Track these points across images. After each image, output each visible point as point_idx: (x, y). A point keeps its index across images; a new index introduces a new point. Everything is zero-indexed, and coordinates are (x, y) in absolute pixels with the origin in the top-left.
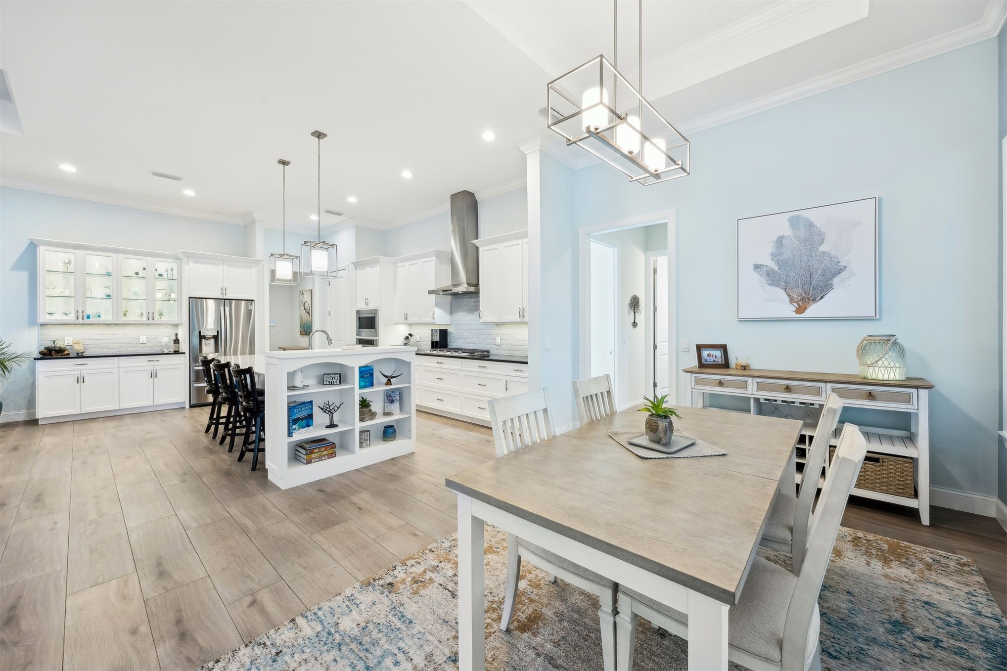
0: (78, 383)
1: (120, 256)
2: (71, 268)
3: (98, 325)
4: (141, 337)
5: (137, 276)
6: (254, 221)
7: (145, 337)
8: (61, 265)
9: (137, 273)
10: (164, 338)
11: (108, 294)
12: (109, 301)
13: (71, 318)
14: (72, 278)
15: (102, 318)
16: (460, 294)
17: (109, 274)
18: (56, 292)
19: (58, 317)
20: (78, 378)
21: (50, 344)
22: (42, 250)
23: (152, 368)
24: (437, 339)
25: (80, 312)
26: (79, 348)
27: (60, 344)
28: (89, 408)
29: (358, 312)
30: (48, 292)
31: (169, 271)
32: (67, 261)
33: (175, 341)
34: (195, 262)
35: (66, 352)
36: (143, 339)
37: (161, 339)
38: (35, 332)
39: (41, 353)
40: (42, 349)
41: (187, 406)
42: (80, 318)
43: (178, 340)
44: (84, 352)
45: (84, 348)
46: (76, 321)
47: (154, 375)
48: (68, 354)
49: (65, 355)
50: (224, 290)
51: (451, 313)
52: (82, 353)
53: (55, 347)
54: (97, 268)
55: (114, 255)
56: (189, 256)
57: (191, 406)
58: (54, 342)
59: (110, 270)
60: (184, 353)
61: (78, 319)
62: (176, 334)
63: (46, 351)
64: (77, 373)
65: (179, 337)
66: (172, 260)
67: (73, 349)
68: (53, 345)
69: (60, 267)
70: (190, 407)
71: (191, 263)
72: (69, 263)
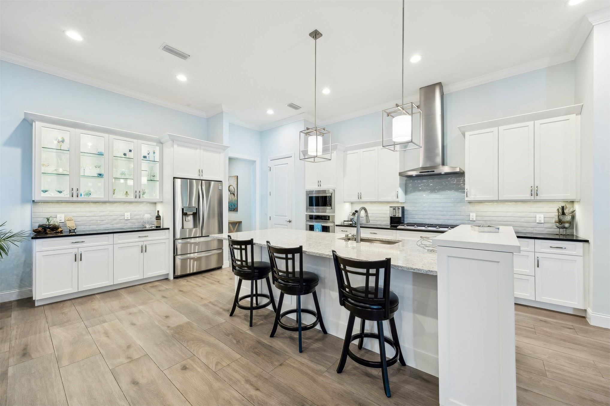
0: (76, 261)
1: (112, 137)
2: (65, 146)
3: (88, 202)
4: (126, 214)
5: (125, 157)
6: (222, 113)
7: (129, 214)
8: (56, 142)
9: (125, 154)
10: (146, 214)
11: (100, 173)
12: (102, 180)
13: (66, 195)
14: (66, 157)
15: (93, 196)
16: (442, 175)
17: (101, 154)
18: (51, 169)
19: (52, 195)
20: (76, 255)
21: (44, 222)
22: (37, 125)
23: (141, 243)
24: (398, 215)
25: (75, 190)
26: (71, 225)
27: (54, 222)
28: (87, 286)
29: (308, 193)
30: (43, 170)
31: (151, 153)
32: (61, 139)
33: (157, 217)
34: (178, 145)
35: (60, 229)
36: (127, 215)
37: (144, 215)
38: (28, 208)
39: (35, 231)
40: (36, 227)
41: (171, 277)
42: (75, 195)
43: (160, 217)
44: (76, 229)
45: (75, 225)
46: (71, 199)
47: (143, 250)
48: (61, 232)
49: (58, 232)
50: (201, 172)
51: (406, 192)
52: (74, 230)
53: (49, 225)
54: (89, 147)
55: (106, 135)
56: (173, 140)
57: (176, 277)
58: (48, 220)
59: (102, 150)
60: (168, 229)
61: (72, 196)
62: (158, 212)
63: (40, 229)
64: (75, 251)
65: (160, 214)
66: (155, 144)
67: (65, 225)
68: (47, 223)
69: (54, 144)
70: (174, 278)
71: (175, 146)
72: (63, 141)
